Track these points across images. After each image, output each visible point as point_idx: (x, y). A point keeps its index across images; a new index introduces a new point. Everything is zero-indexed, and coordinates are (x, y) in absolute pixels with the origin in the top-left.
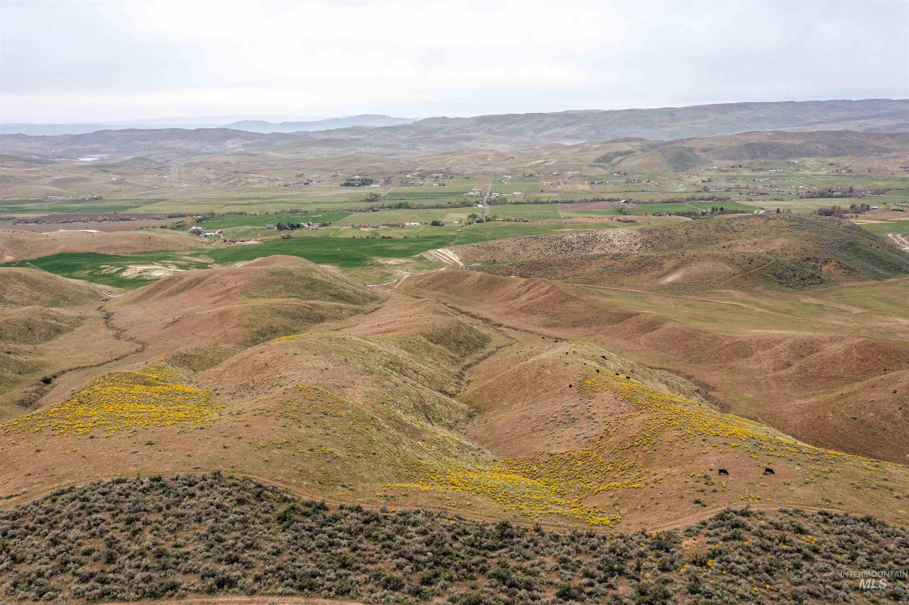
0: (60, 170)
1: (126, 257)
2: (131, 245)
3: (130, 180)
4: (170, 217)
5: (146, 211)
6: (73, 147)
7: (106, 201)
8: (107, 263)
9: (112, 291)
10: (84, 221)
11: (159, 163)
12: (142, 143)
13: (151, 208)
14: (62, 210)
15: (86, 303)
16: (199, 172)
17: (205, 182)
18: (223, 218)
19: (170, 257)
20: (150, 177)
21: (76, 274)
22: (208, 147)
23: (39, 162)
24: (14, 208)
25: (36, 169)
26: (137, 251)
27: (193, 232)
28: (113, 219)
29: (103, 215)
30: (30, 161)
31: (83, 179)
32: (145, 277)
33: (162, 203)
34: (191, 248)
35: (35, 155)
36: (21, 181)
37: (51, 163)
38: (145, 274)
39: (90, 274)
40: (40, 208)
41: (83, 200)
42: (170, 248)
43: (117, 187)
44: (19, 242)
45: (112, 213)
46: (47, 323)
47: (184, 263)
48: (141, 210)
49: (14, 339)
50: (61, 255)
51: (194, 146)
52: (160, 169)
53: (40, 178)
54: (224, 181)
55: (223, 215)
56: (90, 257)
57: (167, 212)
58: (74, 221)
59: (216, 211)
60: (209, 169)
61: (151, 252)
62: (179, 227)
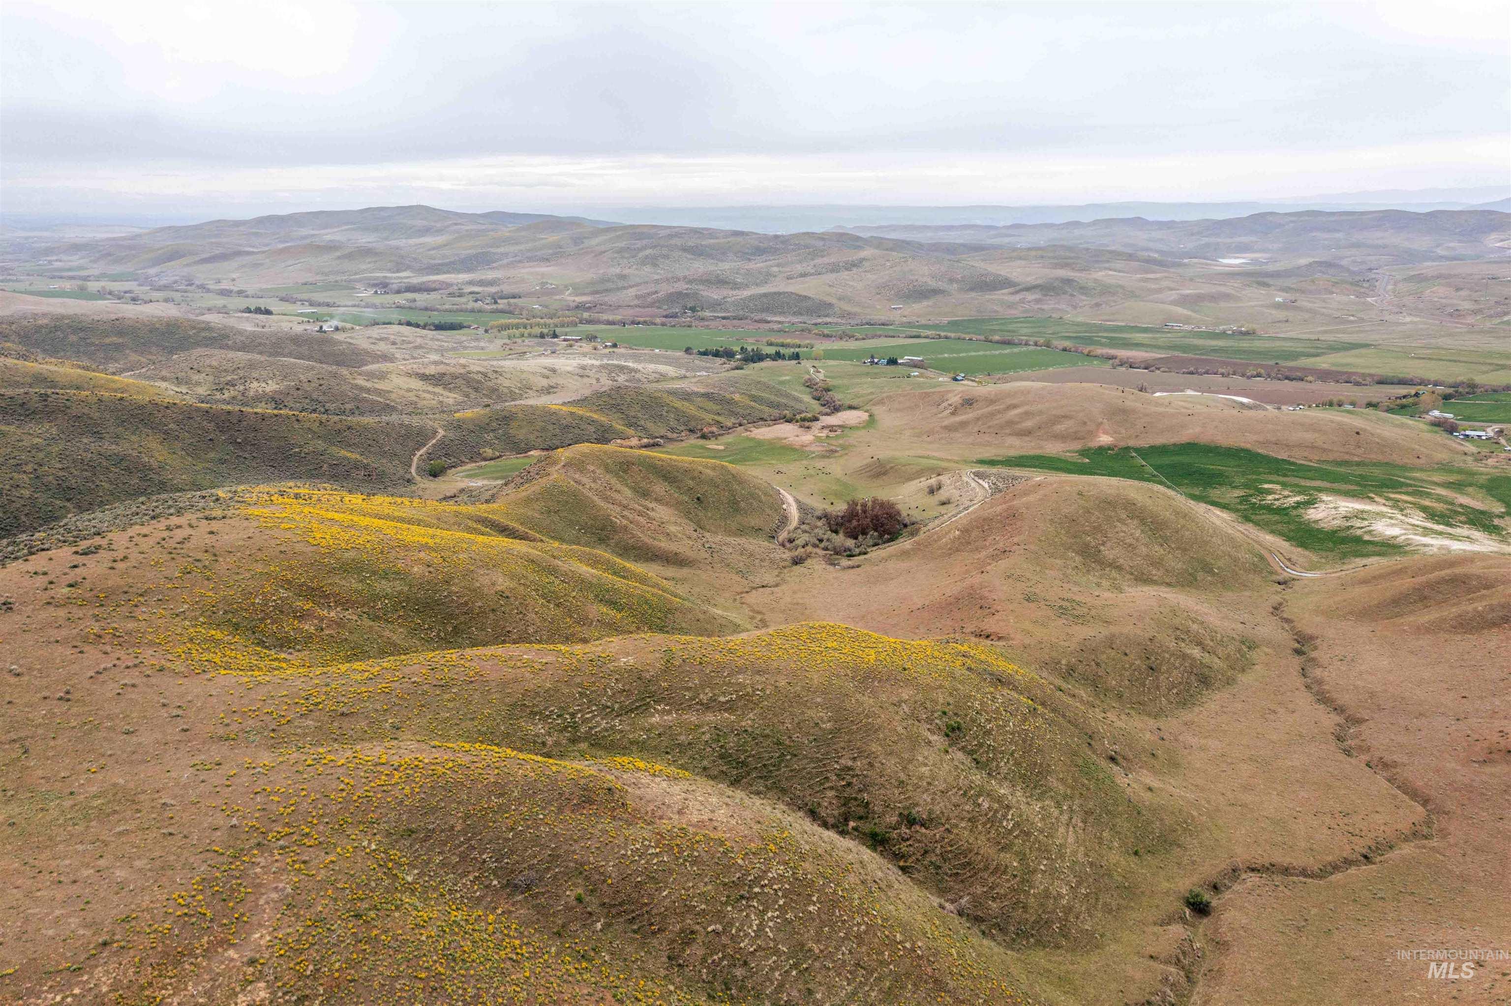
0: (1191, 280)
1: (1309, 469)
2: (1319, 443)
3: (1304, 303)
4: (1380, 382)
5: (1333, 364)
6: (1212, 240)
7: (1260, 338)
8: (1274, 478)
9: (1294, 558)
10: (1223, 374)
11: (1354, 273)
12: (1326, 236)
13: (1344, 361)
14: (1185, 348)
15: (1244, 586)
16: (1438, 293)
17: (1451, 315)
18: (1496, 396)
19: (1402, 485)
20: (1345, 298)
21: (1215, 493)
22: (1452, 245)
23: (1161, 264)
24: (1115, 338)
25: (1158, 275)
26: (1331, 457)
27: (1437, 424)
28: (1273, 375)
29: (1257, 366)
30: (1148, 261)
31: (1227, 297)
32: (1359, 532)
33: (1363, 351)
34: (1445, 467)
35: (1157, 251)
36: (1132, 295)
37: (1180, 265)
38: (1358, 523)
39: (1244, 499)
40: (1153, 342)
41: (1223, 335)
42: (1396, 458)
43: (1281, 315)
44: (1124, 411)
45: (1272, 362)
46: (1184, 656)
47: (1439, 507)
48: (1324, 363)
49: (1120, 696)
50: (1190, 447)
51: (1421, 243)
52: (1356, 284)
53: (1160, 291)
54: (1491, 316)
55: (1495, 391)
56: (1240, 458)
57: (1372, 371)
58: (1207, 373)
59: (1479, 379)
60: (1458, 289)
61: (1358, 464)
62: (1402, 407)
